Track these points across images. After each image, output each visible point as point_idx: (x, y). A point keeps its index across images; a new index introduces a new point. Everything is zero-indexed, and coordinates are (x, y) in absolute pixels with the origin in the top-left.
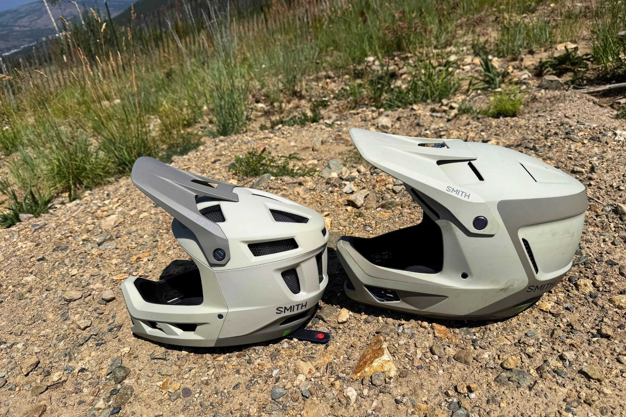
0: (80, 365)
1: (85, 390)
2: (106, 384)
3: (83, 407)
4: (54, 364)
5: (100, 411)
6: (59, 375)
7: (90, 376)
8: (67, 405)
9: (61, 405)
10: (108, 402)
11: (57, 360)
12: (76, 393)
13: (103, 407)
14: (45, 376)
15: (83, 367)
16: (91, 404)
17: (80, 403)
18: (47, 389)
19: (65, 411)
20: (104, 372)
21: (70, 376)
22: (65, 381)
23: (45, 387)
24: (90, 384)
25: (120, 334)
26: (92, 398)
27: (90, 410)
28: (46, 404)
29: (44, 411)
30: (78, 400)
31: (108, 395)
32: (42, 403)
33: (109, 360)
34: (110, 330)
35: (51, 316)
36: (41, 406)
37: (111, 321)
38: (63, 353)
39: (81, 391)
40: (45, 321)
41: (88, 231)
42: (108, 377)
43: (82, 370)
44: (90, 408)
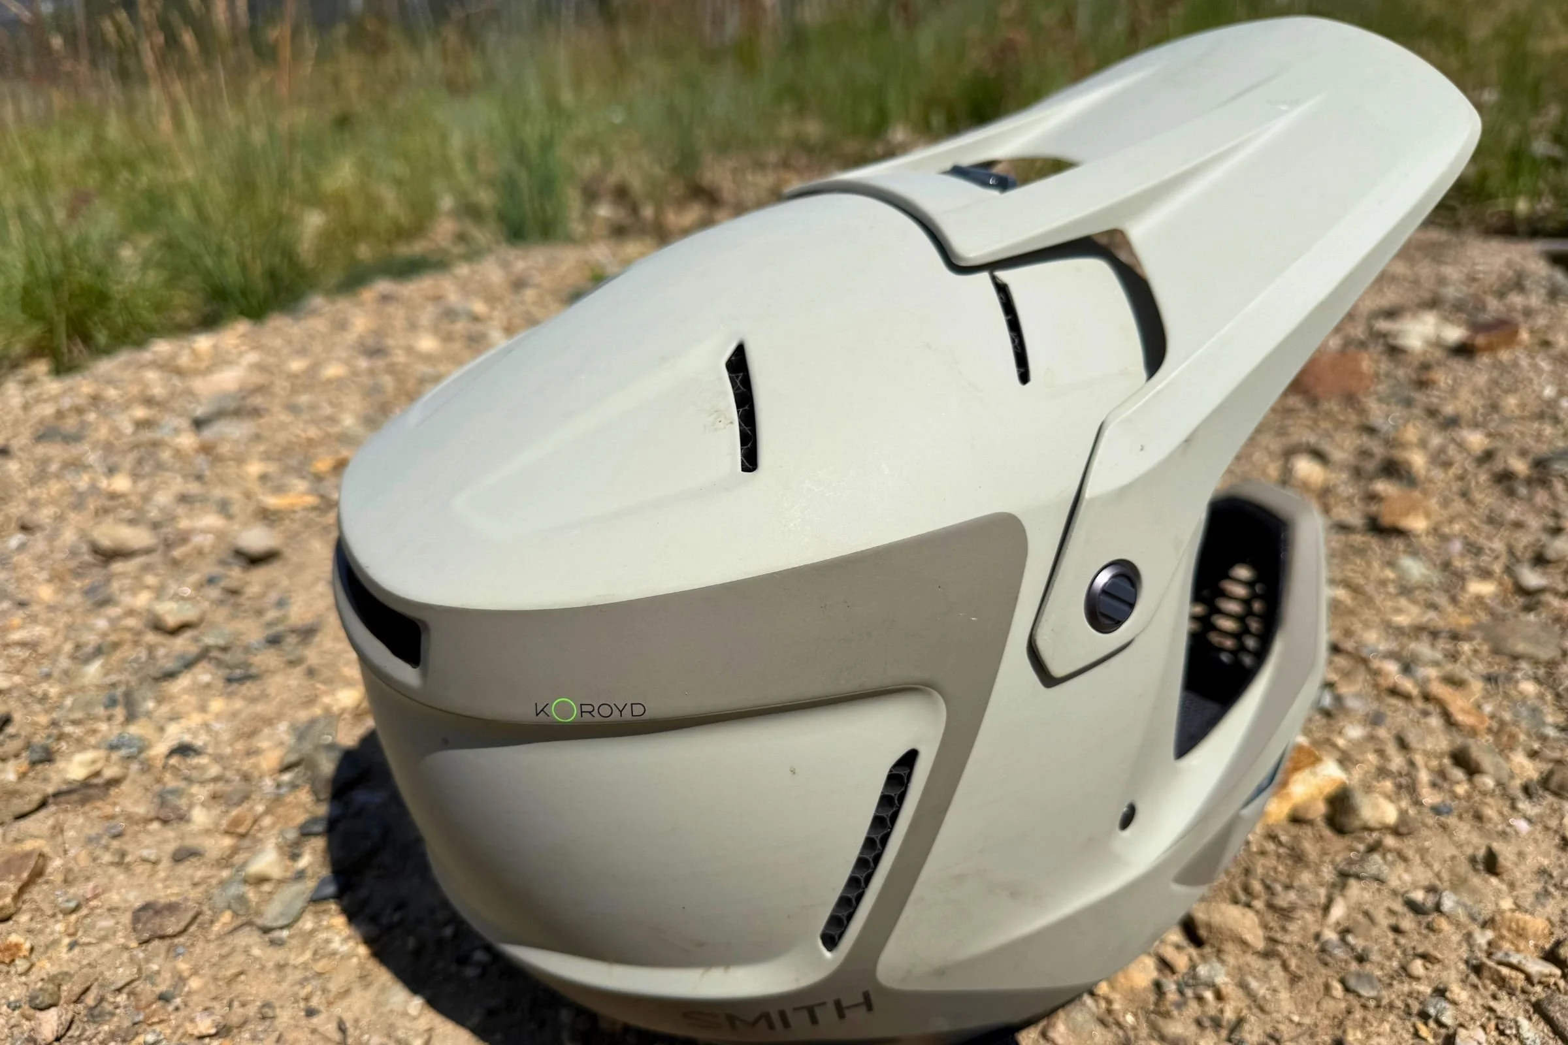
0: (175, 733)
1: (200, 817)
2: (277, 799)
3: (191, 871)
4: (69, 729)
5: (266, 887)
6: (94, 762)
7: (214, 770)
8: (128, 859)
9: (107, 858)
10: (295, 857)
11: (78, 715)
12: (165, 822)
13: (276, 872)
14: (34, 764)
15: (187, 738)
16: (224, 861)
17: (182, 856)
18: (43, 804)
19: (122, 878)
20: (270, 759)
21: (135, 767)
22: (115, 782)
23: (37, 798)
24: (215, 797)
25: (312, 656)
26: (228, 842)
27: (223, 884)
28: (47, 850)
29: (38, 874)
30: (171, 847)
31: (292, 835)
32: (29, 845)
33: (283, 727)
34: (274, 641)
35: (46, 593)
36: (27, 855)
37: (271, 615)
38: (103, 697)
39: (183, 818)
40: (22, 604)
41: (149, 401)
42: (286, 777)
43: (184, 750)
44: (225, 874)
